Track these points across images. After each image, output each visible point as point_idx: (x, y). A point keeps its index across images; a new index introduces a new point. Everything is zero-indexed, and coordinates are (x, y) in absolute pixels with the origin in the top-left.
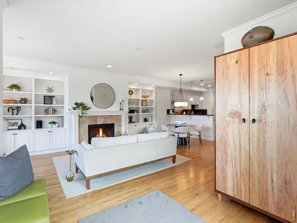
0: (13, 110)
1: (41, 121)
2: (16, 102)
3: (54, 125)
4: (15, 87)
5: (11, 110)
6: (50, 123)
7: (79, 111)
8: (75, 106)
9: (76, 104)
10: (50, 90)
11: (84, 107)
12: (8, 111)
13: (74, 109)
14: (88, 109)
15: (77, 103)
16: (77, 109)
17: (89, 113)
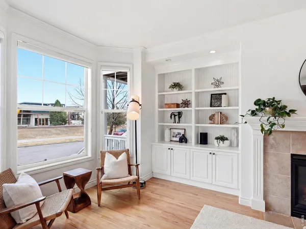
0: (175, 116)
1: (207, 133)
2: (178, 106)
3: (221, 142)
4: (177, 86)
5: (173, 116)
6: (217, 138)
9: (257, 102)
10: (218, 83)
11: (278, 109)
12: (171, 117)
13: (253, 113)
14: (288, 114)
15: (259, 100)
16: (260, 114)
17: (290, 124)
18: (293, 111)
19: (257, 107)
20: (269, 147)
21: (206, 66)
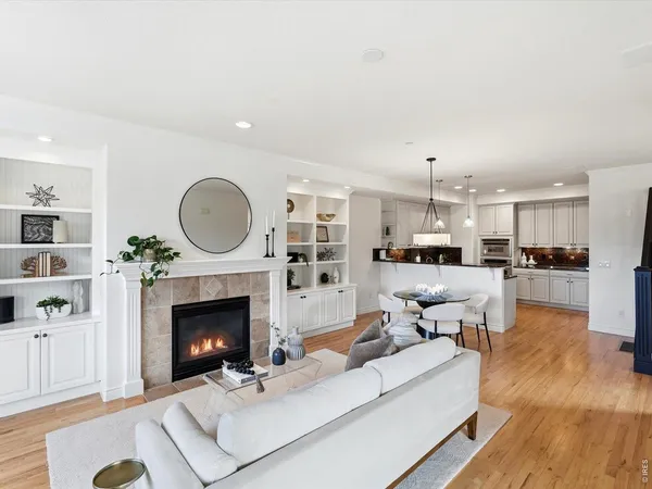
1: (13, 298)
3: (56, 310)
6: (43, 304)
7: (143, 266)
8: (131, 249)
9: (132, 241)
10: (43, 195)
11: (160, 252)
13: (128, 257)
14: (171, 258)
15: (136, 238)
16: (138, 258)
17: (175, 269)
18: (177, 254)
19: (134, 248)
20: (147, 301)
21: (21, 158)
